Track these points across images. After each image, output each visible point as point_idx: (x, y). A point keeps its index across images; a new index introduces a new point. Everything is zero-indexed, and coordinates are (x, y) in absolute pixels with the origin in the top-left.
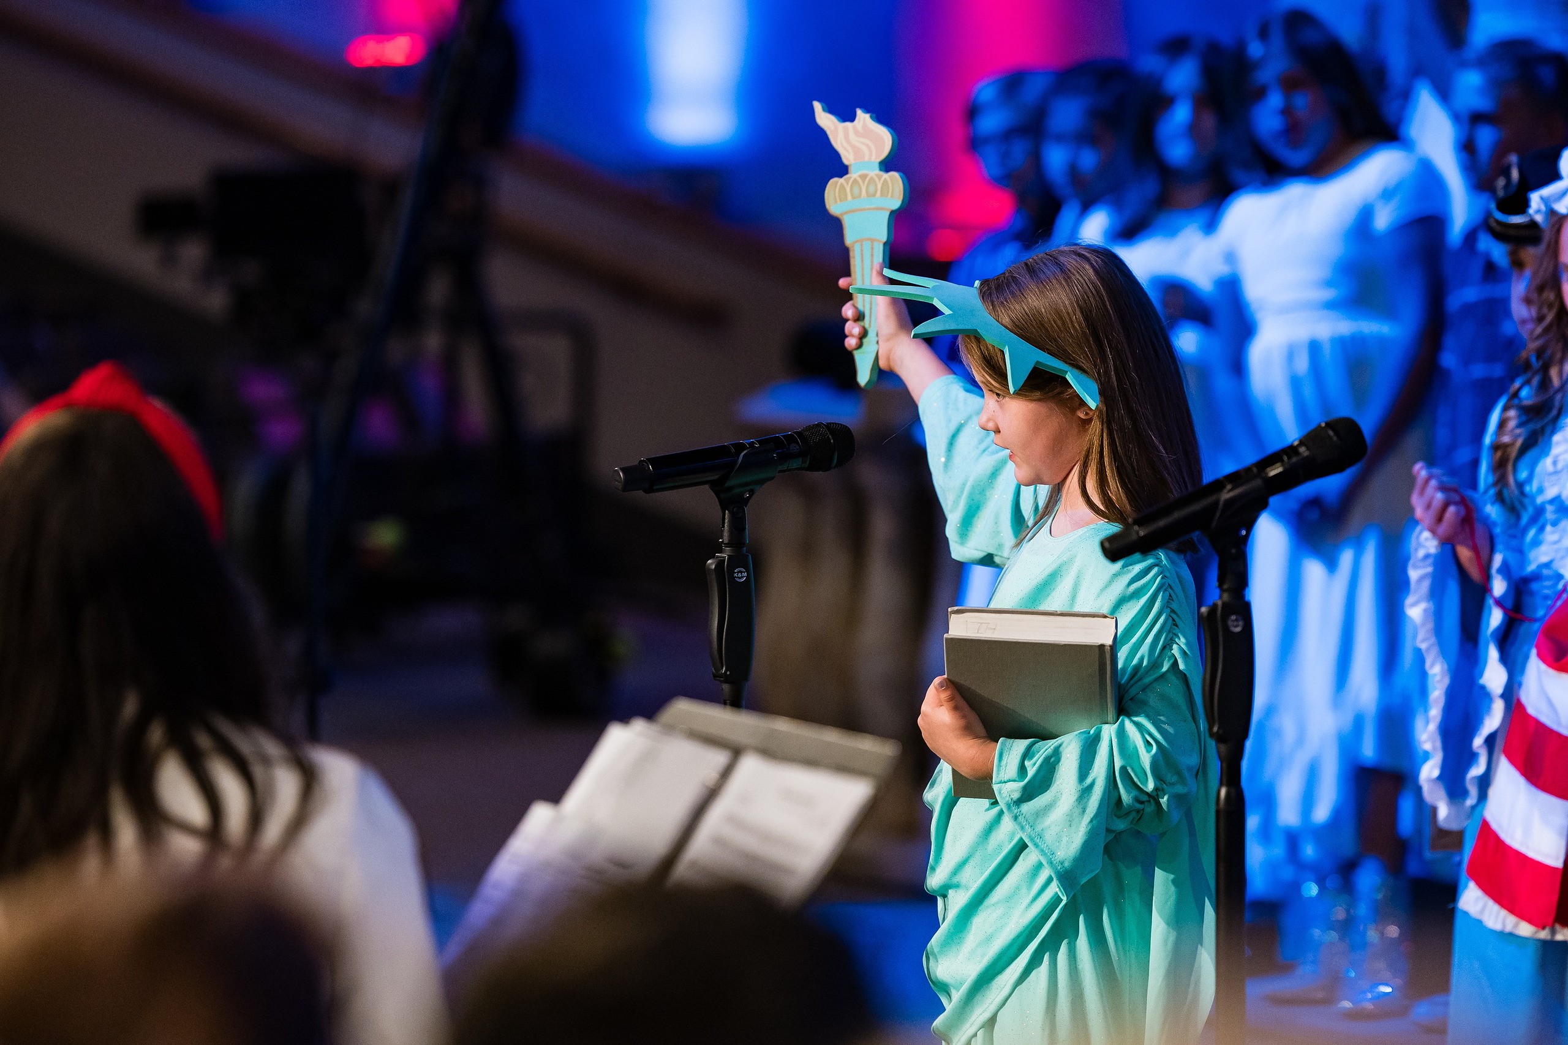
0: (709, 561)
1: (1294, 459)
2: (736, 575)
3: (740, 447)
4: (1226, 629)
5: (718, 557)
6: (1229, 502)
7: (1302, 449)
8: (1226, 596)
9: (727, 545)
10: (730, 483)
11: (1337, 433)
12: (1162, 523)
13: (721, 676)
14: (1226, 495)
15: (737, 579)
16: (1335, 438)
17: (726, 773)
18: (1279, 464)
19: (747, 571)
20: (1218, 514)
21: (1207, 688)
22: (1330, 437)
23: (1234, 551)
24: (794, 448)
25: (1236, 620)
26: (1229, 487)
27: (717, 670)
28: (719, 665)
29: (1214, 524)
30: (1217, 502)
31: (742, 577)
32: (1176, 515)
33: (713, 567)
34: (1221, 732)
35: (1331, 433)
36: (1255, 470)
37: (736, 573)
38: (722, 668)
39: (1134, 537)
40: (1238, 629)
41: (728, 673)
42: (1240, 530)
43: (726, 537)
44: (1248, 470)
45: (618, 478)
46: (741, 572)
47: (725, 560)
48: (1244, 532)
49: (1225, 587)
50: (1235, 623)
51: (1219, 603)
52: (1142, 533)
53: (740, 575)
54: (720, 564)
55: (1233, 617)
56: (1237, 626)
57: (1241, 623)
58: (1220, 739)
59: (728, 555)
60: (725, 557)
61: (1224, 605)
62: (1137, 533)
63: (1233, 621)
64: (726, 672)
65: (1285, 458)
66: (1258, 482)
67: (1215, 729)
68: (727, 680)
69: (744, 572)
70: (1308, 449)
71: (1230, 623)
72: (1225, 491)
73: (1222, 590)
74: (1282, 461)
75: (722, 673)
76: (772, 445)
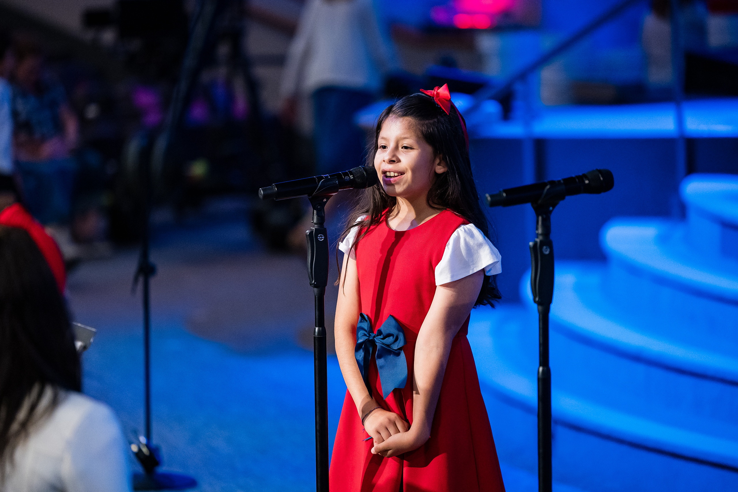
2: (319, 238)
4: (542, 252)
7: (586, 179)
8: (541, 237)
9: (315, 224)
15: (319, 240)
16: (601, 178)
20: (542, 198)
21: (533, 281)
22: (599, 177)
23: (544, 216)
24: (347, 179)
25: (546, 248)
27: (311, 282)
28: (311, 279)
29: (539, 202)
31: (322, 239)
34: (540, 301)
35: (600, 175)
36: (562, 181)
37: (318, 237)
38: (313, 281)
40: (547, 253)
41: (315, 283)
42: (549, 208)
45: (260, 193)
46: (321, 236)
47: (313, 231)
48: (551, 208)
49: (540, 233)
51: (538, 241)
54: (311, 232)
56: (546, 251)
58: (539, 303)
59: (315, 228)
61: (541, 242)
66: (563, 187)
67: (537, 299)
68: (315, 286)
69: (323, 236)
71: (543, 250)
75: (313, 284)
76: (336, 177)
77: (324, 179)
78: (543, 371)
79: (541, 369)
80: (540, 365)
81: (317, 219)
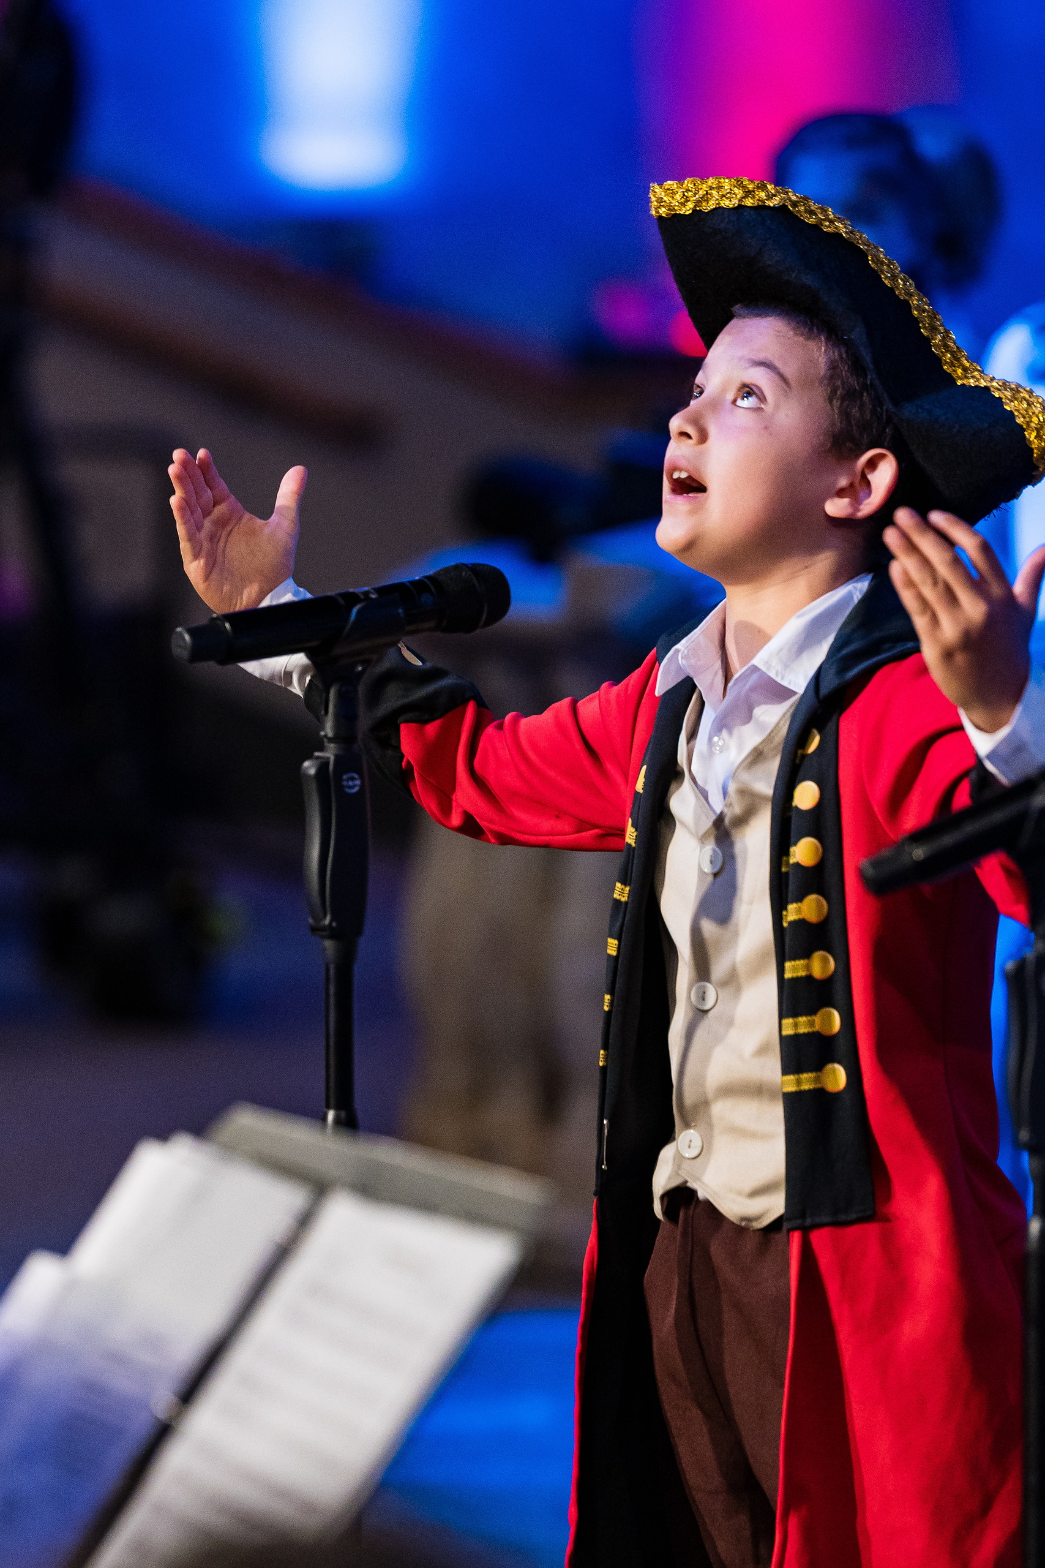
0: (306, 764)
2: (345, 783)
3: (351, 599)
5: (318, 758)
9: (330, 740)
10: (337, 651)
13: (324, 929)
15: (347, 789)
19: (362, 777)
24: (426, 599)
27: (318, 920)
28: (320, 913)
31: (354, 786)
33: (312, 771)
37: (345, 780)
38: (325, 917)
41: (334, 924)
43: (328, 730)
45: (181, 643)
46: (353, 779)
47: (329, 762)
53: (351, 783)
54: (323, 766)
59: (334, 755)
60: (328, 758)
64: (330, 923)
68: (333, 934)
69: (357, 779)
75: (326, 926)
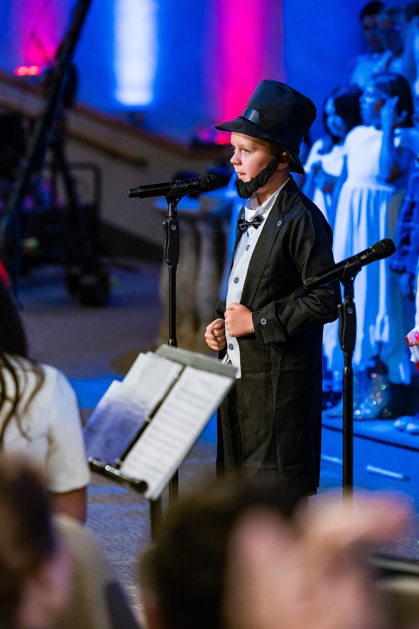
1: (371, 253)
3: (174, 183)
4: (347, 312)
6: (348, 268)
7: (373, 250)
8: (347, 301)
9: (170, 217)
11: (385, 244)
12: (325, 276)
14: (346, 266)
16: (384, 246)
17: (180, 373)
18: (365, 255)
19: (177, 226)
20: (344, 272)
21: (340, 334)
22: (382, 245)
23: (349, 285)
25: (350, 309)
26: (348, 263)
29: (343, 276)
30: (344, 268)
32: (330, 273)
34: (345, 348)
35: (383, 244)
36: (357, 257)
38: (167, 259)
39: (315, 281)
40: (351, 313)
41: (169, 261)
42: (351, 278)
44: (354, 257)
47: (168, 222)
48: (352, 279)
49: (347, 298)
50: (350, 310)
51: (345, 303)
52: (318, 279)
54: (167, 224)
55: (349, 308)
56: (350, 312)
57: (352, 310)
58: (344, 350)
59: (169, 220)
61: (346, 304)
62: (316, 279)
63: (349, 310)
65: (367, 253)
66: (358, 261)
67: (343, 347)
69: (175, 226)
70: (375, 250)
71: (348, 310)
72: (347, 265)
73: (346, 299)
74: (366, 254)
75: (167, 262)
76: (186, 182)
77: (176, 183)
78: (347, 370)
79: (346, 369)
80: (345, 366)
81: (172, 214)
